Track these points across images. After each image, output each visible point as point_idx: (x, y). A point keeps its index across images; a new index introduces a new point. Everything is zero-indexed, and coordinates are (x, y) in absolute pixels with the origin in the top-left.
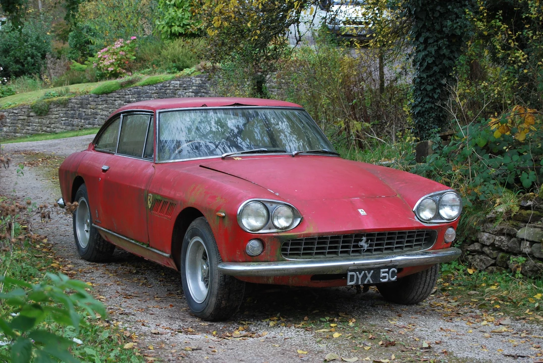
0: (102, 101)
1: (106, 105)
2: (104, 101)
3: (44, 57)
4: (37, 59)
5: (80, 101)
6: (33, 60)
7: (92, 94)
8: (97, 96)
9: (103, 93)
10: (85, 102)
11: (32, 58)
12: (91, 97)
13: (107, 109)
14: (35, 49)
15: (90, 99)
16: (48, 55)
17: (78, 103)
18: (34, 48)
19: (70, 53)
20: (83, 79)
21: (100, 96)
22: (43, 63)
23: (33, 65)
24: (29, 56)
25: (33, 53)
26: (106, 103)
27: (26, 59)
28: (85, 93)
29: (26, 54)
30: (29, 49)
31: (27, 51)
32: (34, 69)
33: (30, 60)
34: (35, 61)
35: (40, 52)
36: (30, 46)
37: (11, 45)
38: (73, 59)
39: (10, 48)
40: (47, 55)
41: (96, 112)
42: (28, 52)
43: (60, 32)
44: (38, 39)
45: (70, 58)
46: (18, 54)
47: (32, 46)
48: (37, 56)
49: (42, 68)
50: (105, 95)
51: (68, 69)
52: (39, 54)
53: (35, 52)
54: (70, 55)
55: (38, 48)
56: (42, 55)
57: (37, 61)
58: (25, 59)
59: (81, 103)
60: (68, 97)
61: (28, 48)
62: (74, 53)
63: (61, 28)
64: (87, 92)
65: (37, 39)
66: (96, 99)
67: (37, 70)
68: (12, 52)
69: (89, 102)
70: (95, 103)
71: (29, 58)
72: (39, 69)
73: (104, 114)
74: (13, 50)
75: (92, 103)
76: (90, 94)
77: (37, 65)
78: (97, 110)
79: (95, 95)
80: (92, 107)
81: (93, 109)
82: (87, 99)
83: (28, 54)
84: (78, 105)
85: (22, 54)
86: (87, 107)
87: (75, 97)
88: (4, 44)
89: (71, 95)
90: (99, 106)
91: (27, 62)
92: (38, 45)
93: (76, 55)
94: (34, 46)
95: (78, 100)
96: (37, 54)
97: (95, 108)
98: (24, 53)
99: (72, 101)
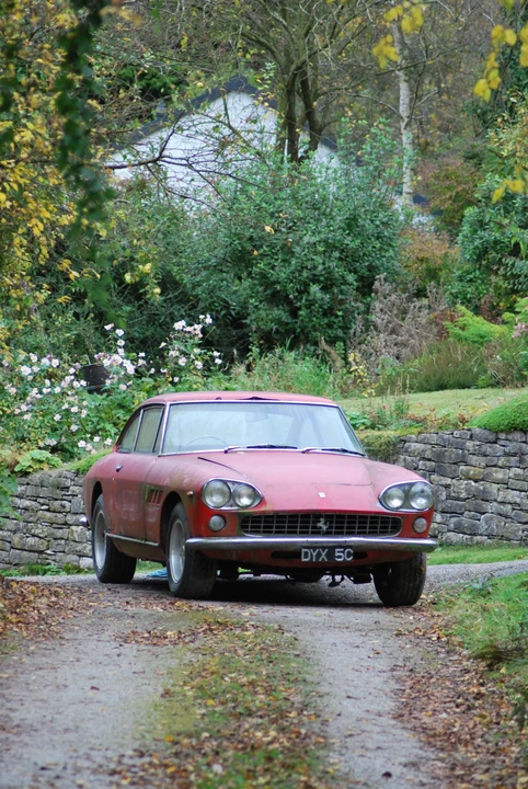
0: (507, 454)
1: (519, 471)
2: (514, 455)
3: (366, 287)
4: (341, 292)
5: (437, 449)
6: (327, 297)
7: (477, 431)
8: (492, 437)
9: (513, 428)
10: (452, 453)
11: (325, 289)
12: (471, 436)
13: (520, 484)
14: (340, 259)
15: (469, 444)
16: (382, 283)
17: (428, 454)
18: (337, 254)
19: (461, 279)
20: (477, 374)
21: (502, 436)
22: (362, 307)
23: (328, 312)
24: (315, 279)
25: (329, 271)
26: (521, 461)
27: (304, 290)
28: (456, 425)
29: (305, 274)
30: (319, 259)
31: (309, 265)
32: (330, 326)
33: (319, 295)
34: (334, 299)
35: (355, 272)
36: (321, 249)
38: (465, 301)
40: (377, 284)
41: (484, 491)
42: (315, 268)
43: (444, 201)
44: (351, 224)
45: (455, 296)
46: (282, 273)
47: (330, 247)
48: (345, 283)
49: (357, 326)
50: (518, 436)
51: (442, 334)
52: (351, 278)
53: (339, 271)
54: (458, 287)
55: (348, 258)
56: (361, 279)
57: (342, 302)
58: (301, 293)
59: (439, 458)
60: (398, 433)
61: (316, 253)
62: (471, 281)
63: (448, 188)
64: (464, 421)
65: (349, 226)
66: (488, 448)
67: (340, 333)
68: (262, 266)
69: (464, 456)
70: (482, 461)
71: (315, 288)
72: (346, 328)
73: (509, 498)
74: (264, 256)
75: (475, 458)
76: (469, 430)
77: (340, 313)
78: (488, 485)
79: (487, 433)
80: (472, 472)
81: (476, 482)
82: (457, 443)
83: (315, 275)
84: (428, 463)
85: (293, 273)
86: (455, 471)
87: (420, 433)
88: (236, 235)
89: (411, 426)
90: (496, 472)
91: (307, 300)
92: (352, 245)
93: (477, 288)
94: (336, 248)
95: (430, 446)
96: (343, 277)
97: (481, 477)
98: (300, 272)
99: (409, 447)
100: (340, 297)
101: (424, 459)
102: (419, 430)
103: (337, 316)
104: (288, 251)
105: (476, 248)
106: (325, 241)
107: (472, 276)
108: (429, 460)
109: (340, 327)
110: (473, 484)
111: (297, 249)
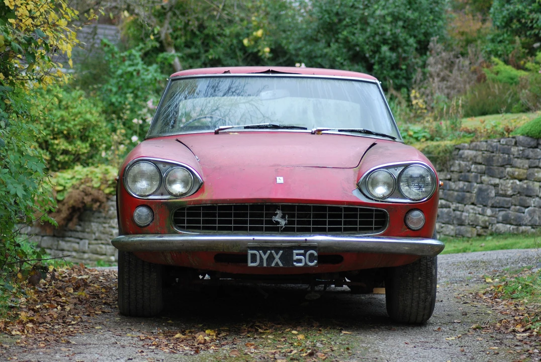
3: (423, 48)
4: (405, 51)
5: (487, 154)
6: (394, 55)
7: (521, 138)
10: (499, 157)
11: (392, 49)
12: (516, 143)
14: (403, 27)
15: (514, 150)
16: (434, 44)
17: (479, 159)
18: (400, 23)
19: (493, 41)
22: (420, 63)
23: (395, 66)
24: (385, 42)
25: (395, 36)
27: (377, 50)
28: (502, 134)
29: (377, 38)
30: (388, 27)
31: (380, 31)
32: (396, 77)
33: (388, 54)
34: (399, 57)
35: (414, 36)
36: (389, 20)
37: (345, 13)
38: (497, 55)
39: (340, 21)
40: (431, 44)
41: (528, 189)
42: (384, 34)
45: (490, 53)
46: (361, 38)
47: (396, 18)
48: (407, 45)
49: (417, 76)
51: (481, 79)
52: (412, 41)
53: (402, 35)
54: (490, 46)
55: (410, 26)
56: (419, 42)
57: (405, 59)
58: (374, 52)
59: (488, 162)
60: (453, 143)
61: (385, 23)
62: (501, 42)
64: (508, 131)
65: (409, 3)
66: (530, 153)
67: (404, 82)
68: (345, 33)
69: (509, 159)
70: (526, 163)
71: (385, 48)
72: (408, 78)
74: (346, 26)
75: (519, 161)
76: (514, 138)
77: (404, 67)
78: (531, 183)
79: (529, 140)
80: (517, 173)
81: (520, 180)
82: (504, 149)
83: (384, 39)
84: (479, 167)
85: (368, 38)
86: (502, 172)
87: (472, 142)
88: (326, 11)
89: (464, 136)
90: (538, 172)
91: (379, 58)
92: (412, 17)
93: (505, 47)
94: (400, 19)
95: (480, 153)
96: (406, 40)
97: (525, 177)
98: (374, 37)
99: (463, 153)
100: (404, 55)
101: (476, 163)
102: (471, 139)
103: (401, 69)
104: (364, 21)
105: (504, 17)
106: (392, 14)
107: (501, 38)
108: (480, 164)
109: (404, 78)
110: (518, 183)
111: (371, 21)
